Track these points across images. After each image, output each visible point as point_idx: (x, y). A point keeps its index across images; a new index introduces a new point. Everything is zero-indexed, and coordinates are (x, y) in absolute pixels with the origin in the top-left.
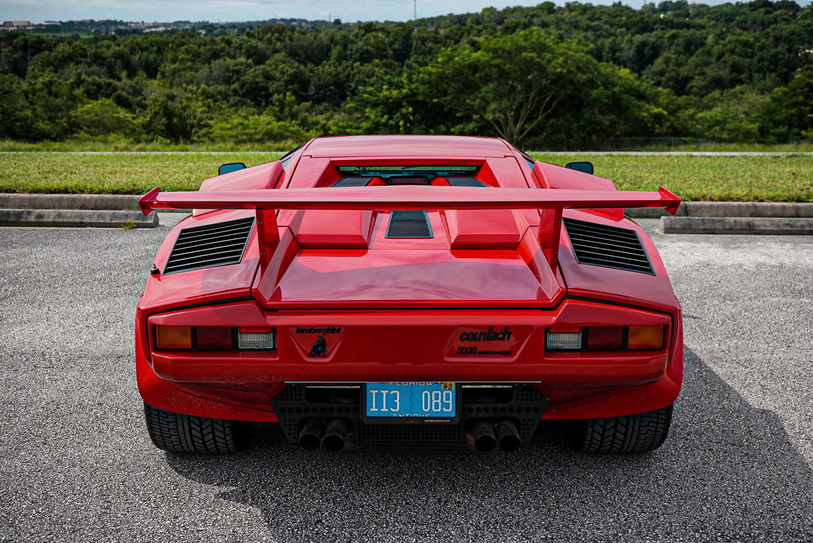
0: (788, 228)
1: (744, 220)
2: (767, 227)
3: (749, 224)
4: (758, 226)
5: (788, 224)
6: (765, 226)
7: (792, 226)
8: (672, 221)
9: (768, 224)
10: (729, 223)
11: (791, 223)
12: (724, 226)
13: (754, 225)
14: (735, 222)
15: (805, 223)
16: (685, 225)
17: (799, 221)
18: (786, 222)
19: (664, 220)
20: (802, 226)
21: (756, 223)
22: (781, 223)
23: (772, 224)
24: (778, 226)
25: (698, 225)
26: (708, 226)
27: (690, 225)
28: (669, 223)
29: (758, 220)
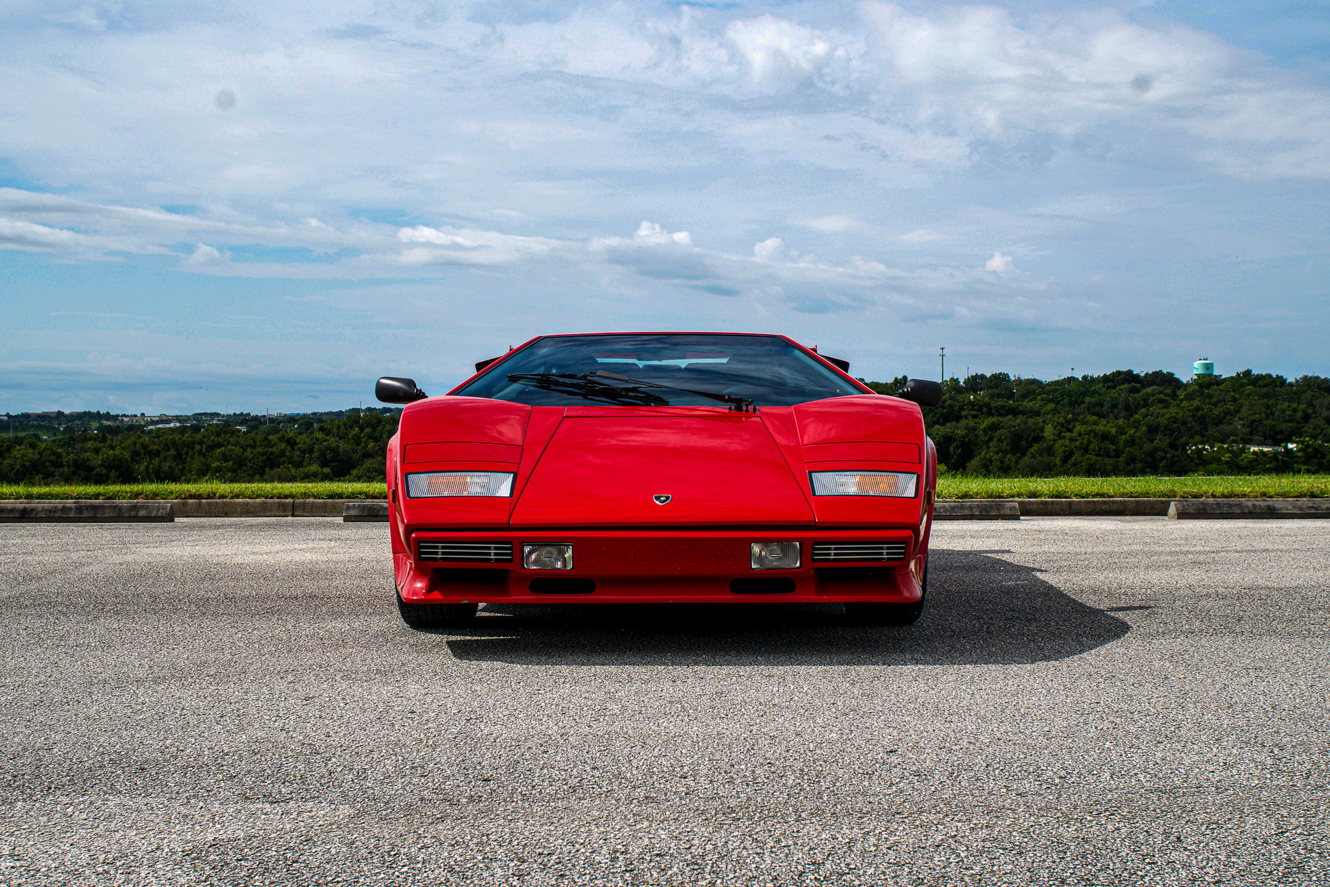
0: (1313, 511)
2: (1290, 510)
3: (1269, 507)
4: (1280, 509)
5: (1312, 507)
6: (1287, 509)
8: (1184, 506)
9: (1290, 507)
10: (1247, 506)
11: (1316, 506)
12: (1242, 510)
13: (1275, 509)
14: (1254, 505)
16: (1199, 509)
19: (1176, 505)
21: (1276, 506)
22: (1304, 506)
23: (1294, 507)
24: (1301, 509)
25: (1214, 509)
26: (1225, 510)
27: (1205, 509)
28: (1181, 508)
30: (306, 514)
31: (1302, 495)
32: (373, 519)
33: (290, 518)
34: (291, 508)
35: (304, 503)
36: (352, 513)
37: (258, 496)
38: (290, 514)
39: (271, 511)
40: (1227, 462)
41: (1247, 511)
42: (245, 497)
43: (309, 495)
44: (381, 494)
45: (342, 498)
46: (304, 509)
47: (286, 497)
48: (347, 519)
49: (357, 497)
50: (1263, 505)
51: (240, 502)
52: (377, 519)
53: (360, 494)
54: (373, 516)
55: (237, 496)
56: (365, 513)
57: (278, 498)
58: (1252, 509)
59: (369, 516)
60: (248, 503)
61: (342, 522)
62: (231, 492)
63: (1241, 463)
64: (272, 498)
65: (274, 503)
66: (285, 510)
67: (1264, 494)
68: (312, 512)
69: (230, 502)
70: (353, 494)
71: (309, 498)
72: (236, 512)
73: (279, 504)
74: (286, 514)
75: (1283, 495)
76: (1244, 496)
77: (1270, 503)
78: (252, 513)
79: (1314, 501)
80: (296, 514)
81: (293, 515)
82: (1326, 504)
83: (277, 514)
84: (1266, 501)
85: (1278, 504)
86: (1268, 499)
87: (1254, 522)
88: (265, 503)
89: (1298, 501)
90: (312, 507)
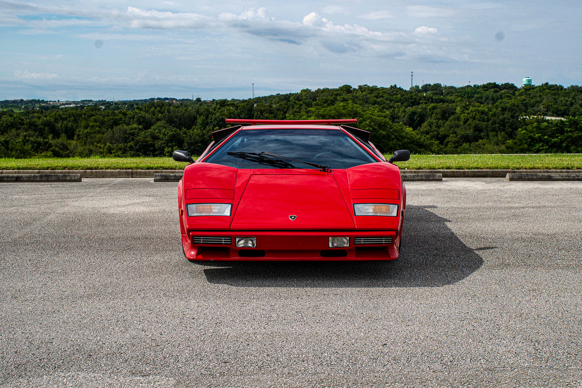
0: (567, 178)
1: (546, 174)
3: (549, 176)
4: (553, 177)
5: (567, 176)
6: (556, 177)
7: (569, 177)
9: (558, 176)
10: (539, 176)
11: (569, 175)
12: (537, 177)
13: (551, 177)
14: (542, 175)
15: (575, 175)
16: (519, 177)
17: (572, 174)
18: (566, 175)
19: (509, 175)
20: (574, 177)
21: (552, 175)
22: (564, 176)
23: (559, 176)
24: (562, 177)
25: (525, 177)
26: (530, 177)
27: (521, 177)
28: (511, 176)
30: (138, 177)
31: (563, 168)
32: (166, 181)
33: (131, 179)
34: (131, 174)
35: (136, 172)
36: (158, 178)
37: (117, 168)
38: (130, 176)
39: (123, 175)
41: (539, 178)
42: (111, 169)
44: (169, 167)
45: (153, 169)
46: (137, 174)
47: (129, 169)
48: (155, 181)
49: (159, 169)
51: (109, 172)
52: (168, 181)
53: (161, 167)
54: (167, 180)
55: (108, 168)
56: (163, 178)
57: (125, 169)
58: (541, 177)
59: (165, 179)
60: (112, 172)
61: (153, 182)
62: (105, 167)
64: (123, 169)
65: (123, 172)
66: (128, 175)
67: (547, 168)
68: (140, 176)
69: (105, 171)
70: (157, 167)
71: (138, 169)
72: (108, 176)
73: (126, 172)
75: (555, 168)
76: (539, 168)
77: (549, 174)
78: (115, 176)
79: (568, 172)
80: (133, 176)
81: (132, 177)
82: (573, 175)
83: (125, 176)
84: (548, 172)
85: (553, 175)
86: (549, 170)
87: (542, 184)
88: (120, 172)
89: (561, 172)
90: (140, 174)
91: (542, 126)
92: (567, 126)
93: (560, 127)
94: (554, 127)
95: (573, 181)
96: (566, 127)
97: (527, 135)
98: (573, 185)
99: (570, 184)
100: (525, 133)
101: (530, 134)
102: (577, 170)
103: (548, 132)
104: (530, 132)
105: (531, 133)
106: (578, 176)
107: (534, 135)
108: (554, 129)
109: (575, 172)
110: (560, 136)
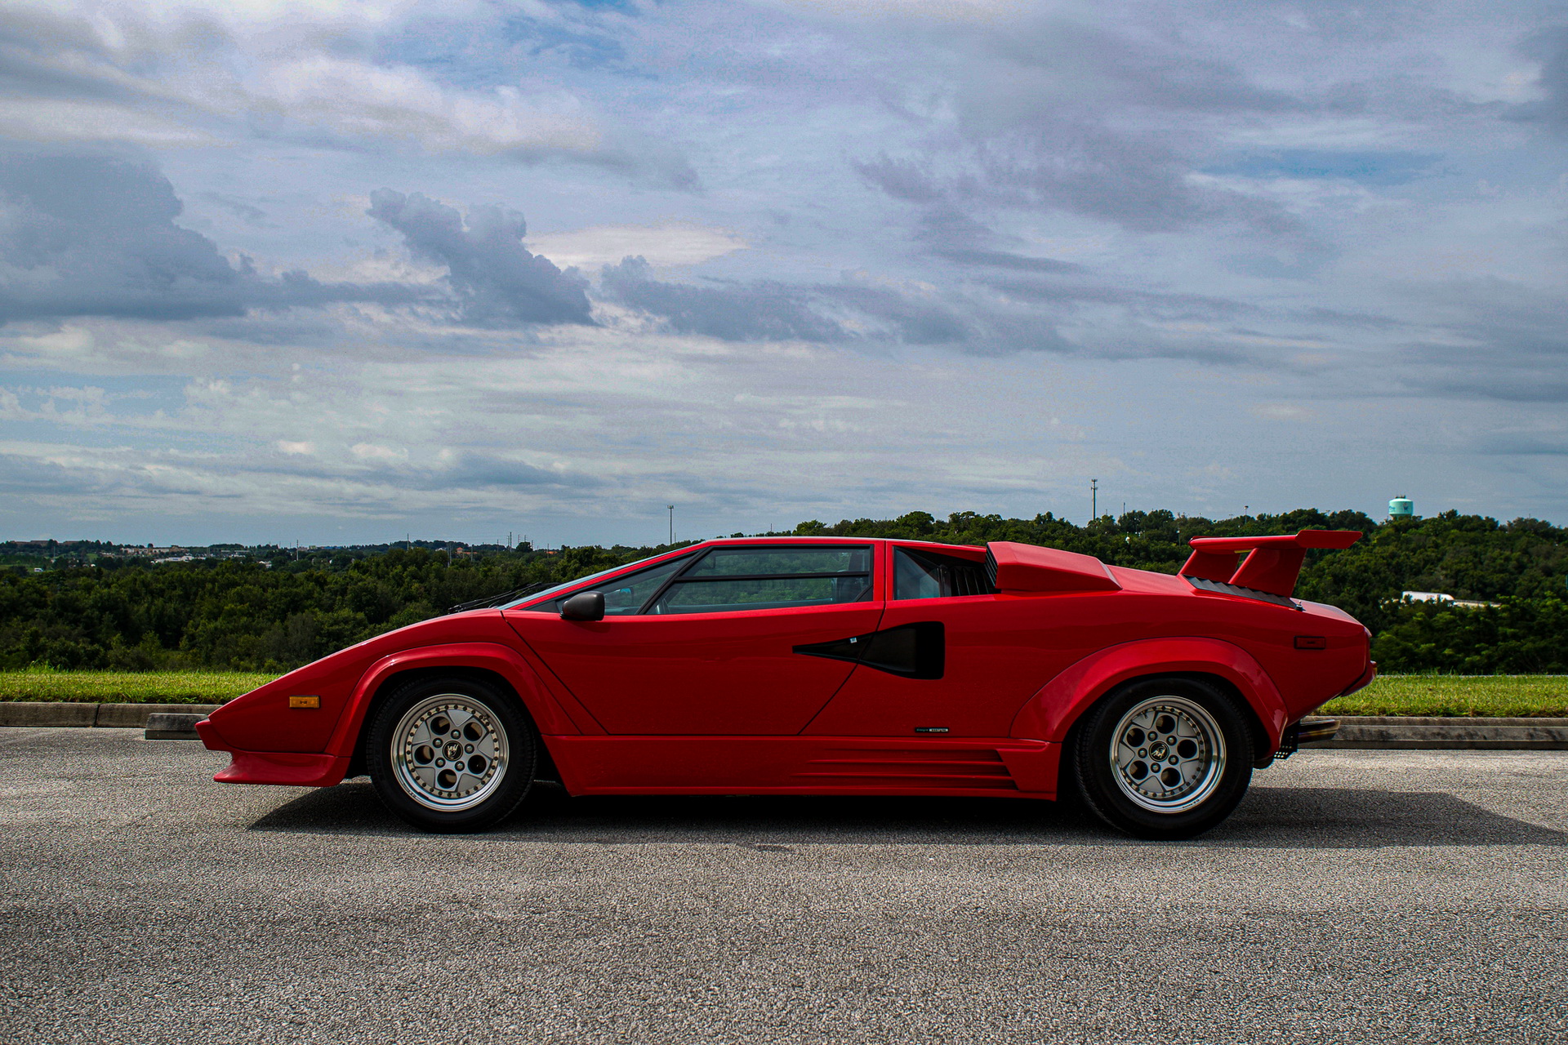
0: (1440, 739)
1: (1374, 728)
2: (1409, 737)
3: (1381, 733)
4: (1396, 736)
5: (1439, 734)
6: (1405, 736)
7: (1444, 736)
12: (1345, 737)
14: (1361, 731)
15: (1462, 732)
17: (1454, 729)
18: (1435, 731)
20: (1459, 736)
21: (1391, 732)
22: (1427, 732)
23: (1414, 734)
24: (1423, 736)
29: (1394, 729)
30: (113, 724)
31: (1432, 713)
32: (185, 736)
33: (90, 729)
34: (93, 714)
35: (111, 709)
36: (158, 727)
37: (55, 698)
38: (91, 723)
39: (67, 718)
40: (1419, 623)
41: (1352, 739)
42: (37, 699)
43: (123, 698)
44: (218, 697)
45: (166, 702)
46: (111, 717)
47: (92, 699)
48: (150, 735)
49: (185, 701)
50: (1374, 730)
51: (25, 707)
52: (190, 736)
53: (190, 697)
54: (186, 732)
55: (27, 697)
56: (176, 727)
57: (81, 701)
58: (1359, 735)
59: (178, 731)
60: (37, 708)
61: (142, 739)
62: (20, 692)
63: (1435, 624)
64: (72, 701)
65: (71, 709)
66: (85, 718)
67: (1383, 711)
68: (122, 721)
69: (19, 707)
70: (182, 696)
71: (122, 702)
72: (20, 720)
73: (79, 710)
74: (87, 723)
75: (1407, 712)
76: (1357, 713)
77: (1383, 727)
78: (42, 721)
79: (1448, 723)
80: (100, 723)
81: (95, 725)
82: (1457, 731)
83: (75, 723)
84: (1384, 722)
85: (1393, 730)
86: (1386, 718)
87: (1357, 757)
88: (59, 708)
89: (1426, 723)
90: (122, 714)
91: (1438, 621)
92: (1505, 622)
93: (1484, 622)
94: (1470, 624)
95: (1457, 749)
96: (1501, 625)
97: (1398, 644)
98: (1451, 761)
99: (1444, 757)
100: (1389, 641)
101: (1404, 643)
102: (1474, 719)
103: (1452, 637)
104: (1407, 637)
105: (1408, 641)
106: (1471, 736)
107: (1417, 646)
108: (1470, 631)
109: (1469, 723)
110: (1487, 648)
